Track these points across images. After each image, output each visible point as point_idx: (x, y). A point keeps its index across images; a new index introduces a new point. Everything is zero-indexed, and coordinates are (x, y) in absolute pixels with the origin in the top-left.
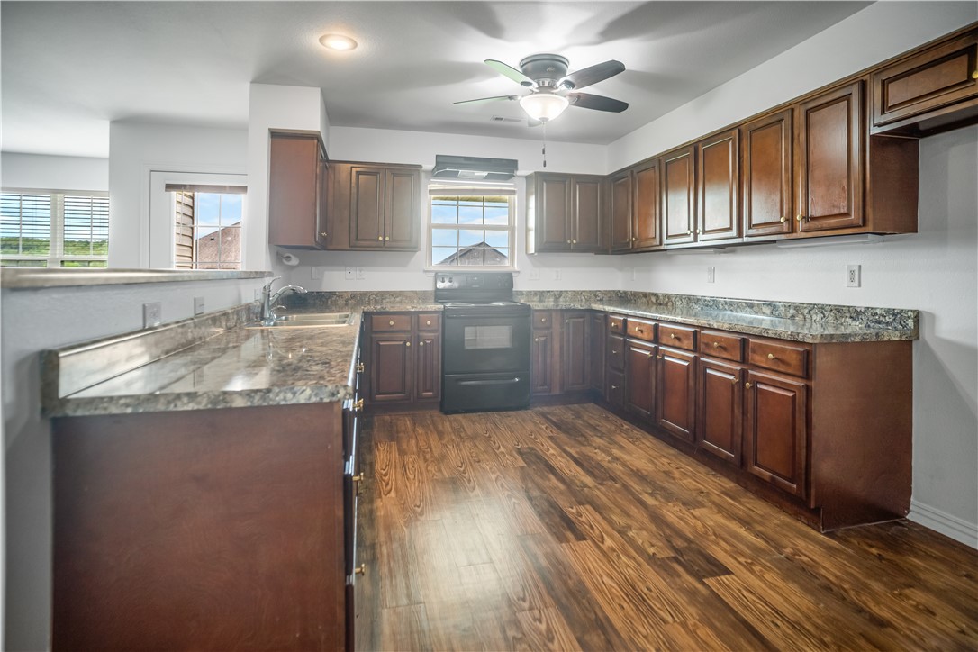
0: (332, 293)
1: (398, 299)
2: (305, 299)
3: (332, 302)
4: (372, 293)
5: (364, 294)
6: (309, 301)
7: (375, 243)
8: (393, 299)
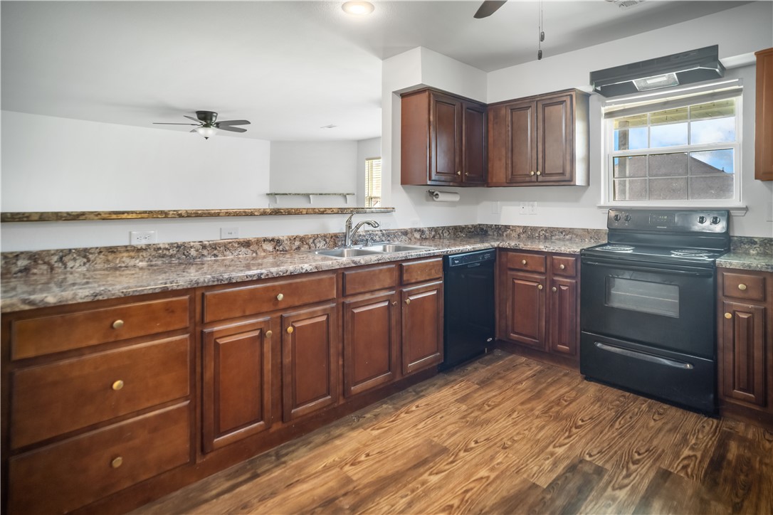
0: (507, 227)
1: (567, 237)
2: (486, 231)
3: (506, 235)
4: (542, 229)
5: (534, 229)
6: (489, 233)
7: (528, 179)
8: (562, 236)
